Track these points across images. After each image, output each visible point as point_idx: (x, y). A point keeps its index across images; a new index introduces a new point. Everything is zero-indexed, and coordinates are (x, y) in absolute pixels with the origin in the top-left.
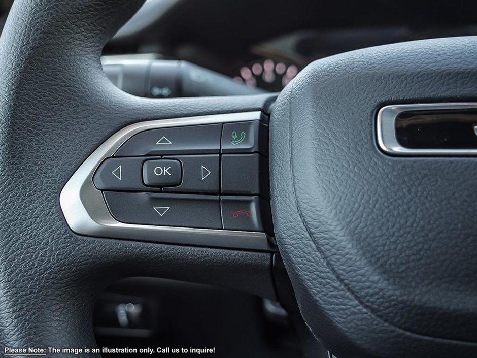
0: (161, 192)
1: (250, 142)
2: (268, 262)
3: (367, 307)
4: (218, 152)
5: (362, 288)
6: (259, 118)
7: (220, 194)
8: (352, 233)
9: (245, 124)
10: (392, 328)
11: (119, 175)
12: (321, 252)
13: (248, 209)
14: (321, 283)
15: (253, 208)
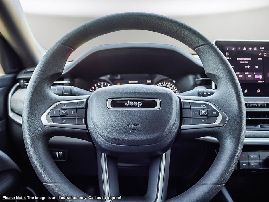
0: (63, 117)
1: (84, 106)
2: (86, 132)
3: (104, 139)
4: (76, 108)
5: (103, 135)
6: (86, 101)
7: (76, 117)
8: (101, 124)
9: (83, 102)
10: (109, 143)
11: (54, 113)
12: (96, 128)
13: (82, 120)
14: (95, 135)
15: (83, 120)
